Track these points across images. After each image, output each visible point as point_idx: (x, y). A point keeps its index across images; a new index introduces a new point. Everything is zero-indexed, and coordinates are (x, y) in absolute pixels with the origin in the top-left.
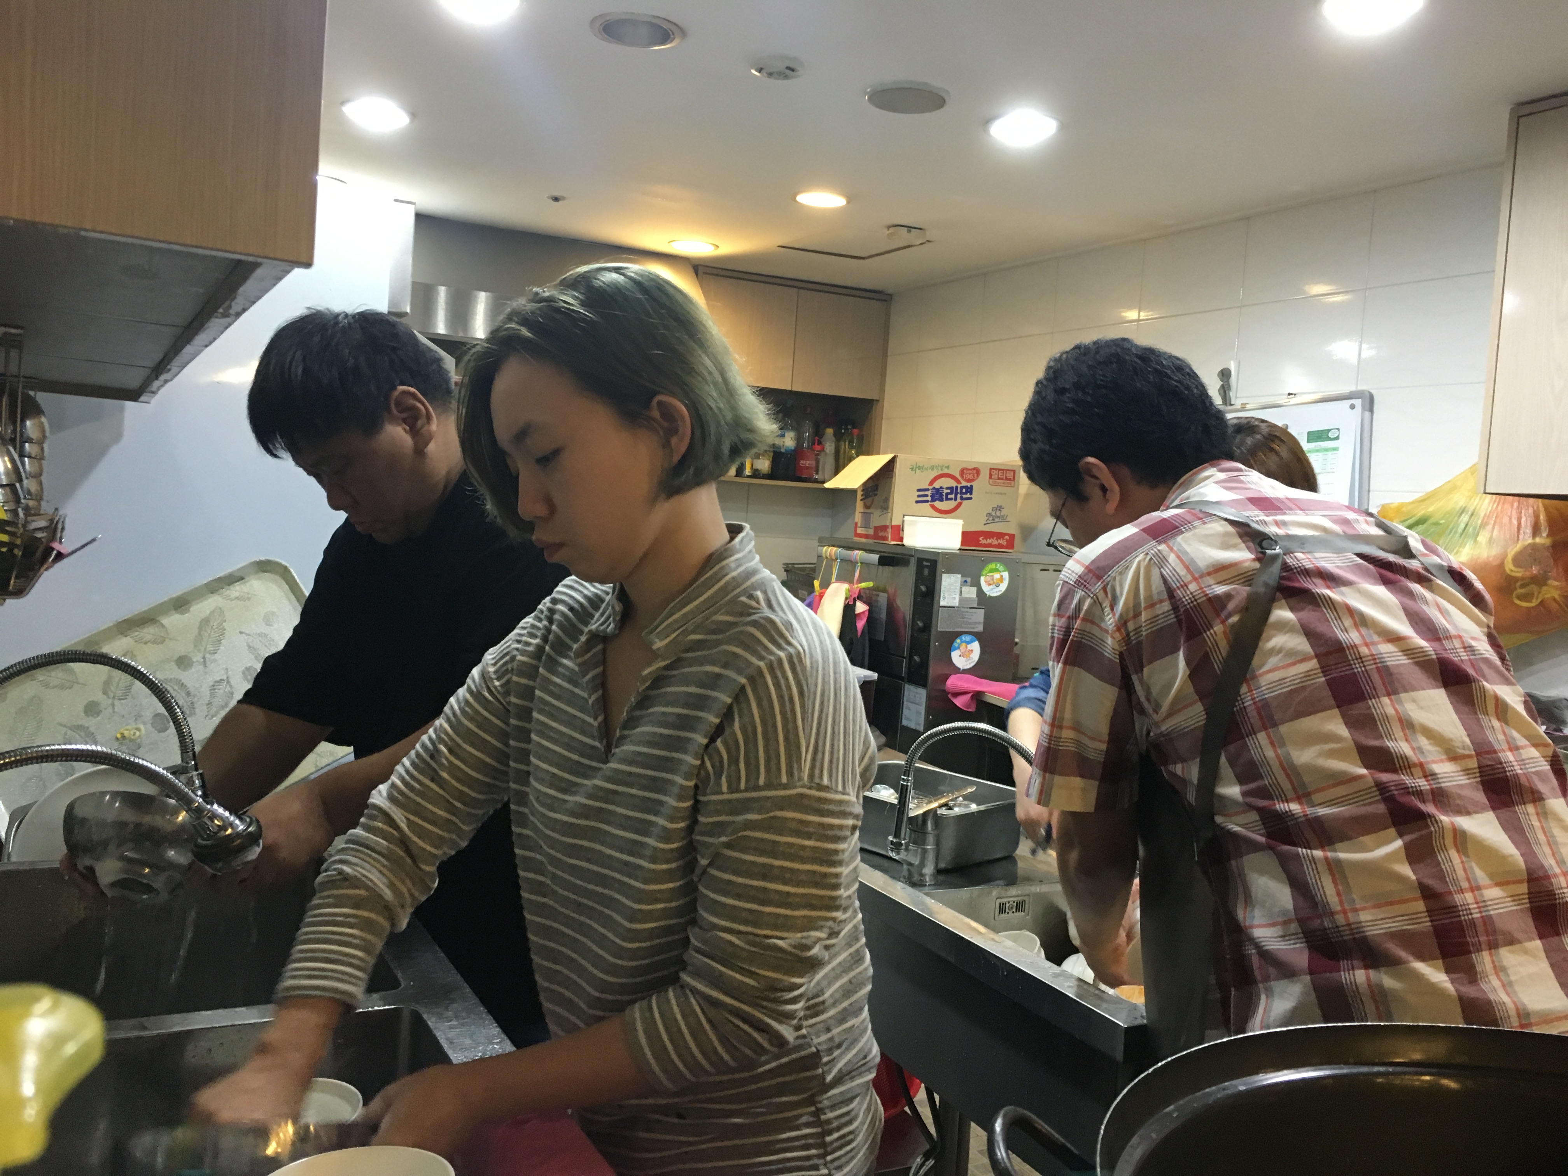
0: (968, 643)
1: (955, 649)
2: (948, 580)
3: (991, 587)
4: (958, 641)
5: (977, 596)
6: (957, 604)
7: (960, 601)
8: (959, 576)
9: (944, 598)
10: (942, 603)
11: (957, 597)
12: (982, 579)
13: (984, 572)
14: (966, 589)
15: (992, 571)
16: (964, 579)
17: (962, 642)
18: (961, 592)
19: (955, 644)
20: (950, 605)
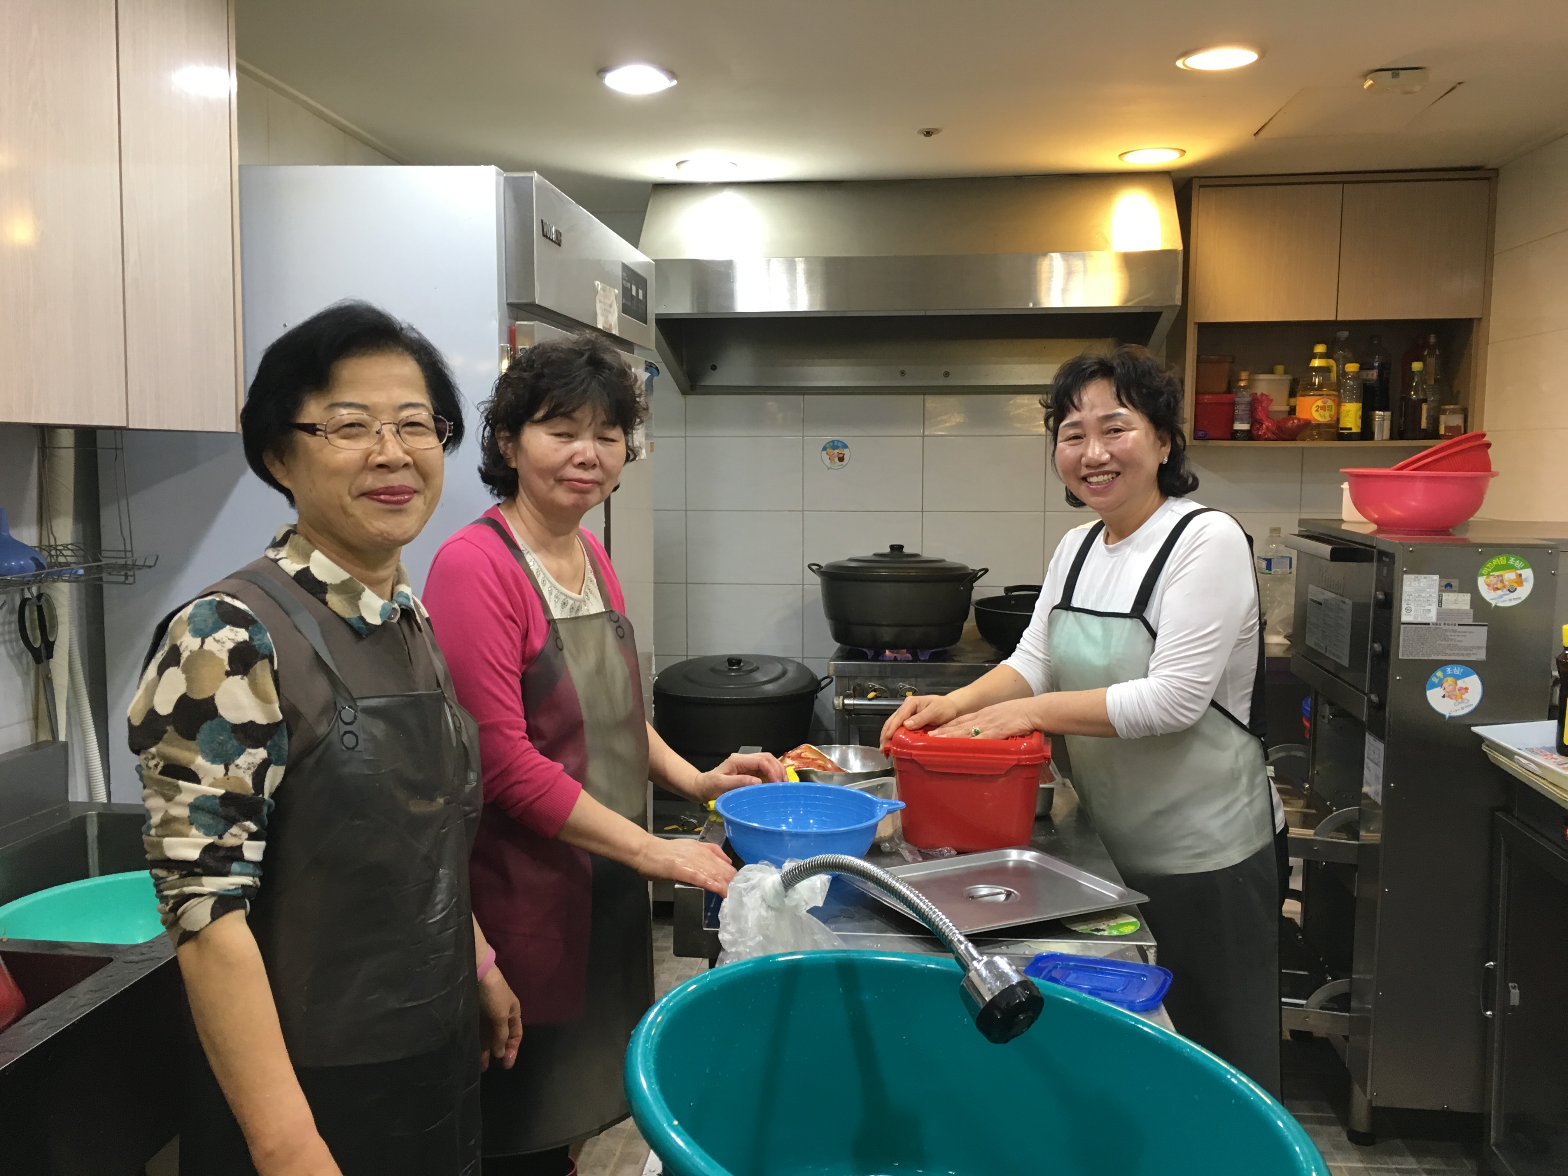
0: (1457, 677)
1: (1434, 686)
2: (1415, 584)
3: (1499, 592)
4: (1439, 674)
5: (1472, 606)
6: (1434, 620)
7: (1439, 614)
8: (1436, 577)
9: (1408, 610)
10: (1405, 618)
11: (1434, 608)
12: (1481, 582)
13: (1485, 571)
14: (1447, 597)
15: (1498, 568)
16: (1445, 582)
17: (1446, 675)
18: (1440, 602)
19: (1434, 679)
20: (1419, 620)
